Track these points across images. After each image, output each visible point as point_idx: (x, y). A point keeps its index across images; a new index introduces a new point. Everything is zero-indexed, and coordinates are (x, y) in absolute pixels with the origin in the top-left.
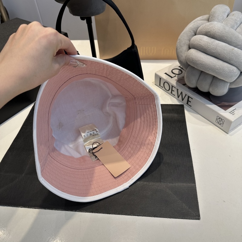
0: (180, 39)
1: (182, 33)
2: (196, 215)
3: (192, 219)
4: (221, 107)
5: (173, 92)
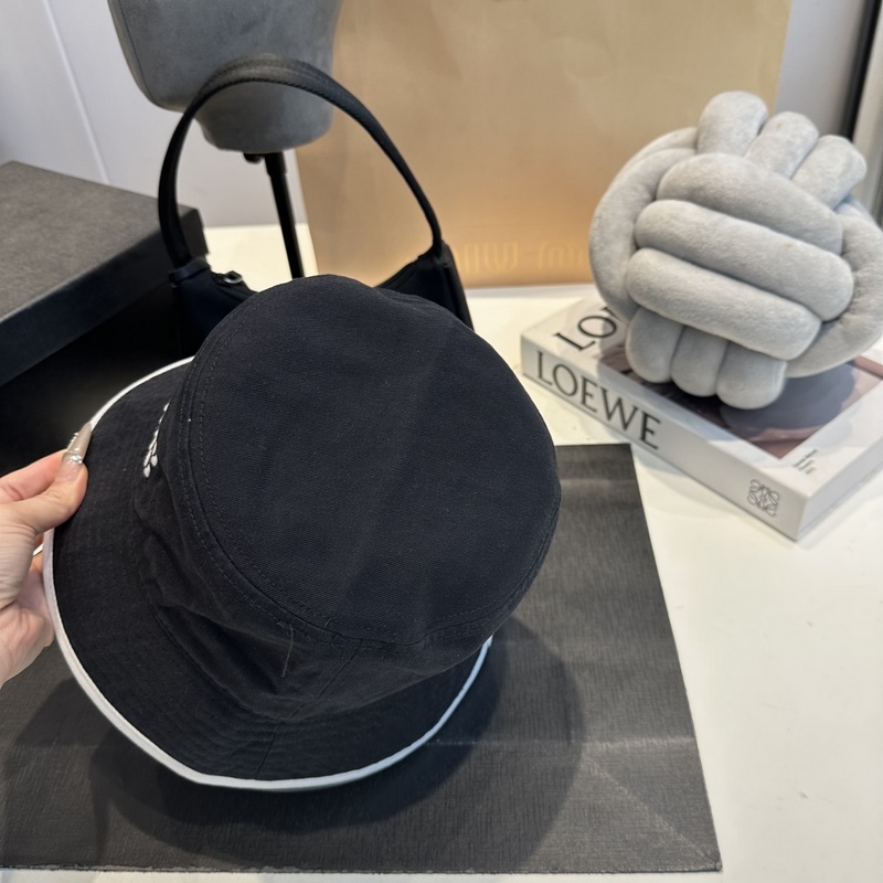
0: (600, 217)
1: (608, 194)
2: (706, 855)
3: (690, 871)
4: (762, 445)
5: (588, 399)
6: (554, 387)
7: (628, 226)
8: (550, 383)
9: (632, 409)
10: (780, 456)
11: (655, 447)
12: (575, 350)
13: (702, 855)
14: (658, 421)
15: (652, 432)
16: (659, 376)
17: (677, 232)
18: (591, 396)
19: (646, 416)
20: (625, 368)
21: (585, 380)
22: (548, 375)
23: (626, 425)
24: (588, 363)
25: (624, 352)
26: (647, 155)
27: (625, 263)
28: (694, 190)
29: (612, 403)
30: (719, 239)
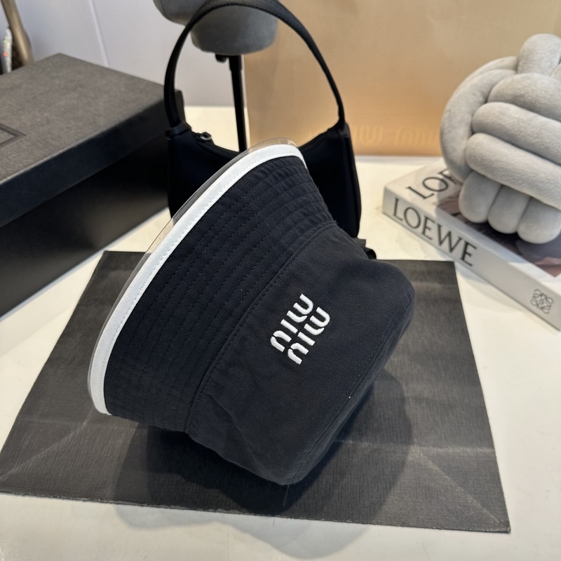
2: (501, 522)
3: (490, 532)
4: (544, 267)
5: (427, 231)
6: (404, 222)
7: (468, 118)
8: (401, 220)
9: (457, 239)
10: (555, 275)
11: (471, 265)
12: (421, 198)
13: (498, 522)
14: (475, 248)
15: (470, 255)
16: (478, 218)
17: (504, 123)
18: (429, 229)
19: (467, 244)
20: (455, 212)
21: (427, 219)
22: (400, 214)
23: (451, 249)
24: (429, 207)
25: (457, 202)
26: (481, 73)
27: (464, 142)
28: (517, 97)
29: (444, 234)
30: (533, 130)
